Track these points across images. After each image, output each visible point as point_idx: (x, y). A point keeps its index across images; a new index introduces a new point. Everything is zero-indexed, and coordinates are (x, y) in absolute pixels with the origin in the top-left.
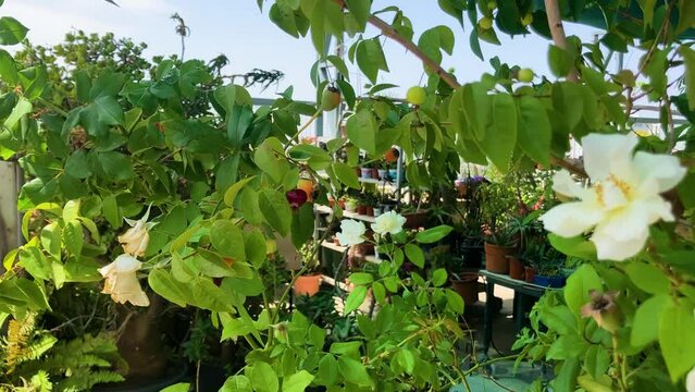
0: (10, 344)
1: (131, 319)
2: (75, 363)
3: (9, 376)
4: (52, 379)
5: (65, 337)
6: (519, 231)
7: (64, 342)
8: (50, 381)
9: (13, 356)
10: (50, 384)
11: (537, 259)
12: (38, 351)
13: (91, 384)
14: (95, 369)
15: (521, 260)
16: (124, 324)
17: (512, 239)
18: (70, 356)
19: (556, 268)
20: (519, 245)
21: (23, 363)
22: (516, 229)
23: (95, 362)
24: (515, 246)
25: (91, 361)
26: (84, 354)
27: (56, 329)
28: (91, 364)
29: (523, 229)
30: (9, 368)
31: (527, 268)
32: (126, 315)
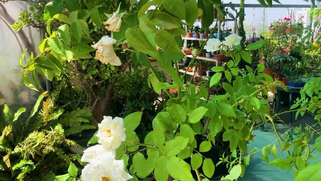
0: (44, 113)
1: (98, 102)
2: (74, 121)
3: (45, 126)
4: (64, 127)
5: (68, 110)
6: (280, 61)
7: (68, 112)
8: (63, 128)
9: (46, 118)
10: (63, 130)
11: (288, 74)
12: (56, 116)
13: (81, 131)
14: (83, 123)
15: (280, 75)
16: (94, 104)
17: (275, 65)
18: (71, 118)
19: (298, 78)
20: (279, 68)
21: (50, 121)
22: (278, 60)
23: (82, 121)
24: (277, 68)
25: (81, 120)
26: (77, 117)
27: (64, 106)
28: (80, 121)
29: (281, 60)
30: (44, 123)
31: (283, 78)
32: (95, 100)
